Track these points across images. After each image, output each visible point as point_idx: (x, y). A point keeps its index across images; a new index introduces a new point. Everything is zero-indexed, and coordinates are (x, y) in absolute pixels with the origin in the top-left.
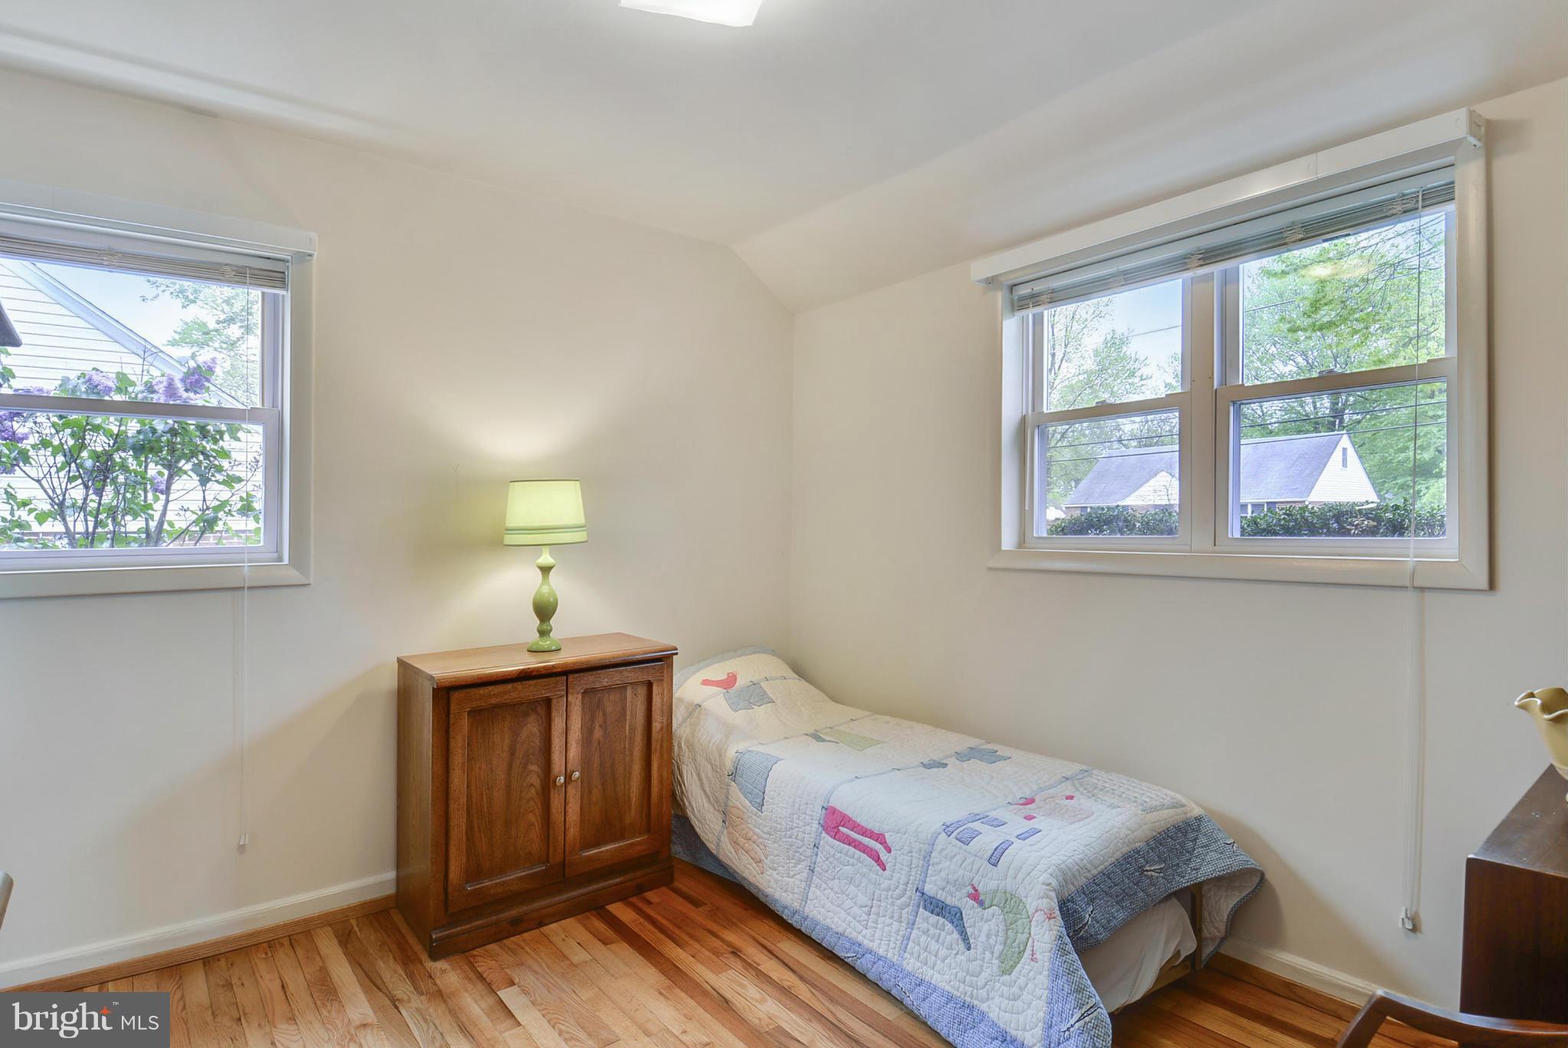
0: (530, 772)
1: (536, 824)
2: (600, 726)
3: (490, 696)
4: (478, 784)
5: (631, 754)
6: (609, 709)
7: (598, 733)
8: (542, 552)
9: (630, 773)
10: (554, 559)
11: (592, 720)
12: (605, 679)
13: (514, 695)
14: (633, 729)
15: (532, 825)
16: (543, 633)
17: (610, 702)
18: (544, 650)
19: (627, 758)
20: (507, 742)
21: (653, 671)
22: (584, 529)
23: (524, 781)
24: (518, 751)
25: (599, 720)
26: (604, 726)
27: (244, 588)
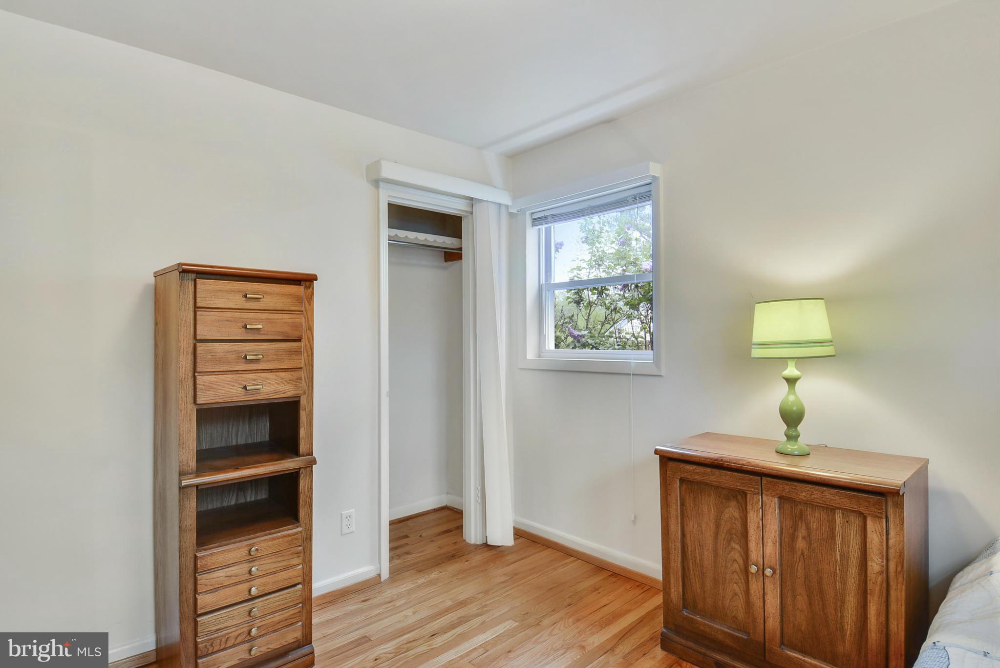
0: (733, 549)
1: (741, 595)
2: (804, 538)
3: (695, 473)
4: (692, 538)
5: (844, 583)
6: (814, 525)
7: (801, 544)
8: (788, 365)
9: (843, 602)
10: (800, 372)
11: (795, 528)
12: (804, 493)
13: (712, 478)
14: (845, 557)
15: (736, 594)
16: (792, 437)
17: (815, 519)
18: (786, 452)
19: (838, 585)
20: (713, 515)
21: (866, 504)
22: (831, 344)
23: (728, 554)
24: (722, 526)
25: (802, 532)
26: (808, 538)
27: (630, 374)
